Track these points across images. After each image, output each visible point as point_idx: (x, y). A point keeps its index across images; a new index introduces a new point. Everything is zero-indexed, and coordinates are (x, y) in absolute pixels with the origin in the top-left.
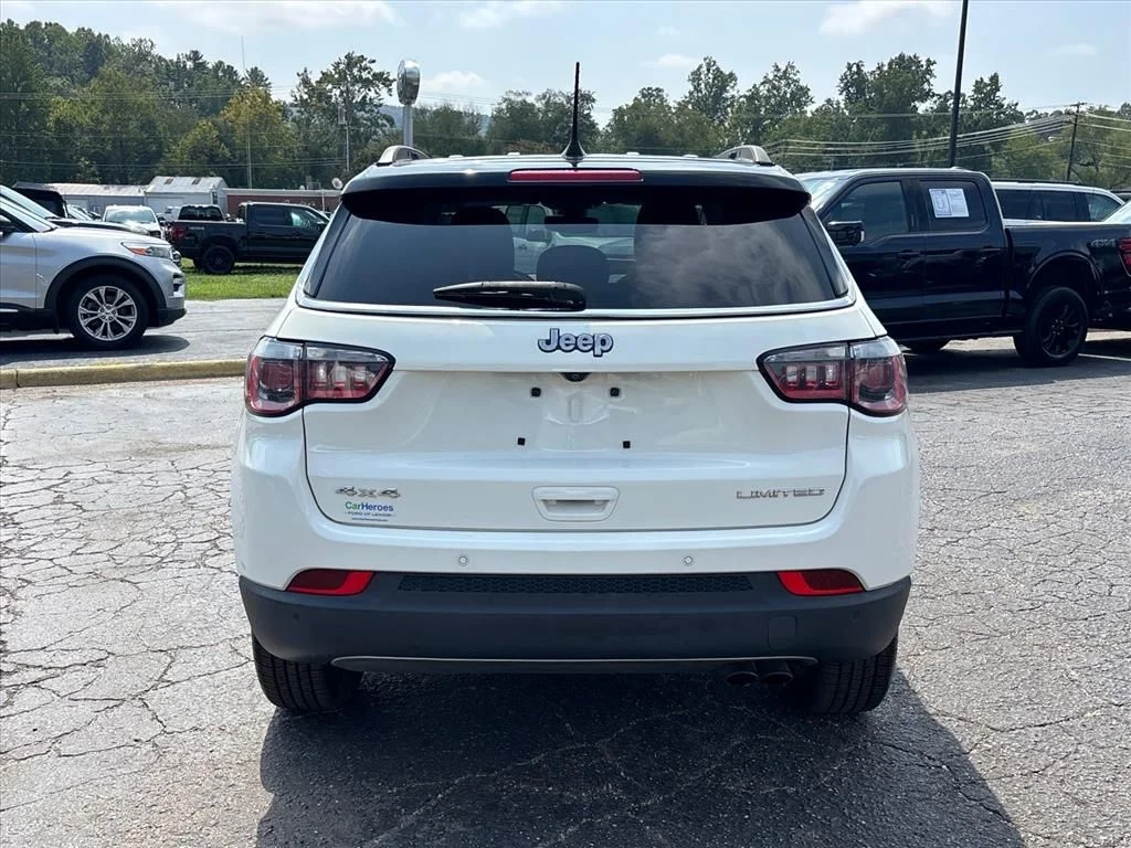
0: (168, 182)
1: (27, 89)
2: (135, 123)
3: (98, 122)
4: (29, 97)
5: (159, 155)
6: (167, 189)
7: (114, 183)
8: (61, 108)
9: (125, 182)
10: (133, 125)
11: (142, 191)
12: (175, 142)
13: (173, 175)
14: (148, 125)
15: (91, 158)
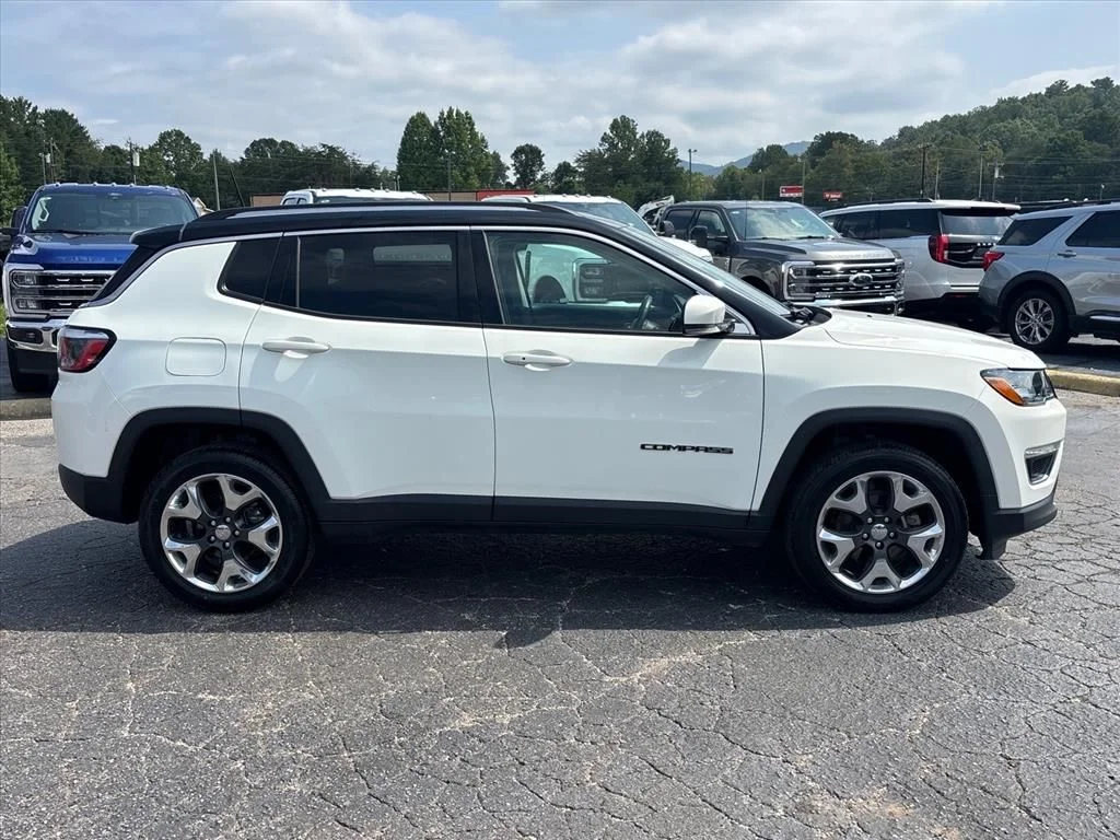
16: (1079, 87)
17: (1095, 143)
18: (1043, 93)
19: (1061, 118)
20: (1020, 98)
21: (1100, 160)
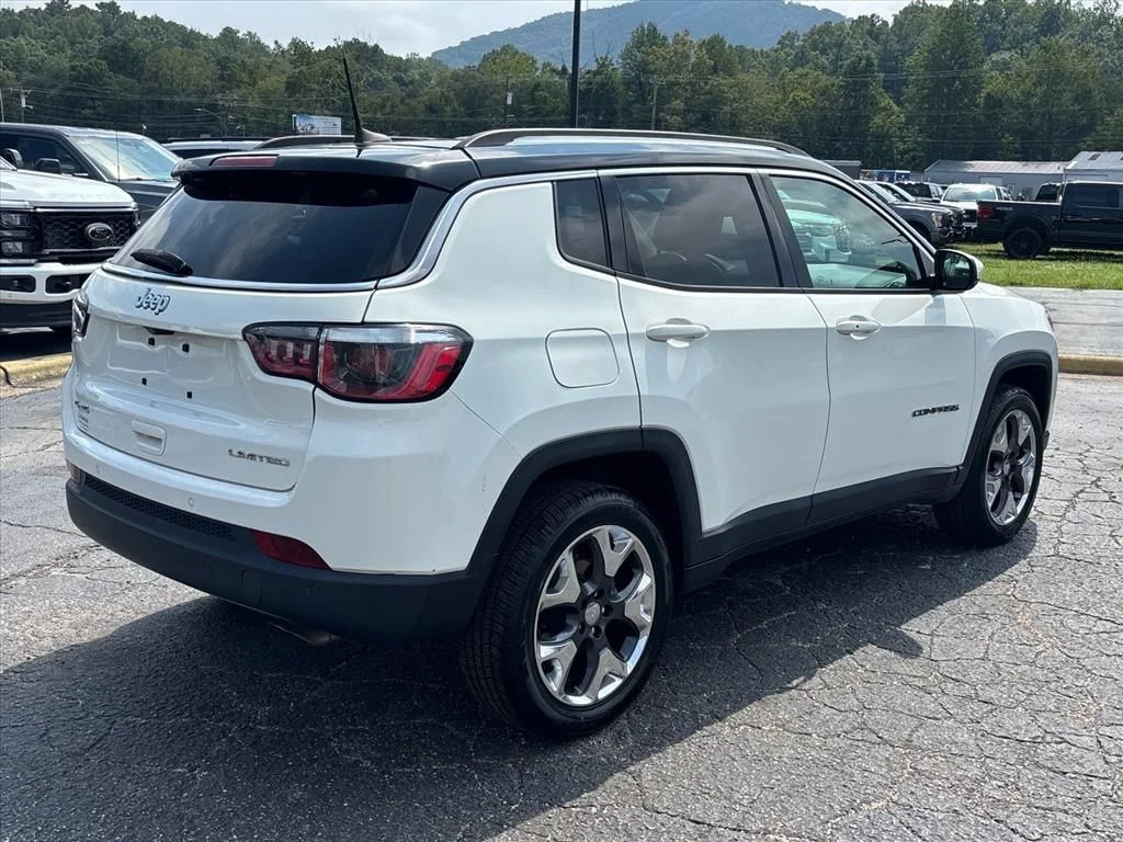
0: (1093, 158)
1: (963, 66)
2: (1069, 95)
3: (1029, 95)
4: (964, 74)
5: (1090, 128)
6: (1090, 165)
7: (1034, 159)
8: (993, 82)
9: (1047, 158)
10: (1067, 96)
11: (1062, 168)
12: (1111, 113)
13: (1102, 150)
14: (1084, 96)
15: (1015, 133)
16: (83, 7)
17: (122, 77)
18: (43, 9)
19: (72, 44)
20: (17, 11)
21: (129, 97)
